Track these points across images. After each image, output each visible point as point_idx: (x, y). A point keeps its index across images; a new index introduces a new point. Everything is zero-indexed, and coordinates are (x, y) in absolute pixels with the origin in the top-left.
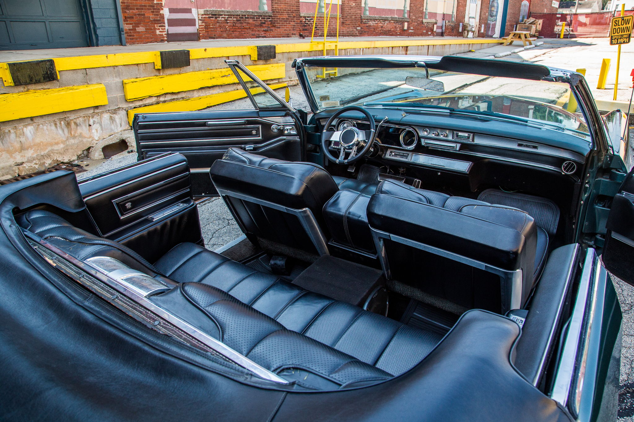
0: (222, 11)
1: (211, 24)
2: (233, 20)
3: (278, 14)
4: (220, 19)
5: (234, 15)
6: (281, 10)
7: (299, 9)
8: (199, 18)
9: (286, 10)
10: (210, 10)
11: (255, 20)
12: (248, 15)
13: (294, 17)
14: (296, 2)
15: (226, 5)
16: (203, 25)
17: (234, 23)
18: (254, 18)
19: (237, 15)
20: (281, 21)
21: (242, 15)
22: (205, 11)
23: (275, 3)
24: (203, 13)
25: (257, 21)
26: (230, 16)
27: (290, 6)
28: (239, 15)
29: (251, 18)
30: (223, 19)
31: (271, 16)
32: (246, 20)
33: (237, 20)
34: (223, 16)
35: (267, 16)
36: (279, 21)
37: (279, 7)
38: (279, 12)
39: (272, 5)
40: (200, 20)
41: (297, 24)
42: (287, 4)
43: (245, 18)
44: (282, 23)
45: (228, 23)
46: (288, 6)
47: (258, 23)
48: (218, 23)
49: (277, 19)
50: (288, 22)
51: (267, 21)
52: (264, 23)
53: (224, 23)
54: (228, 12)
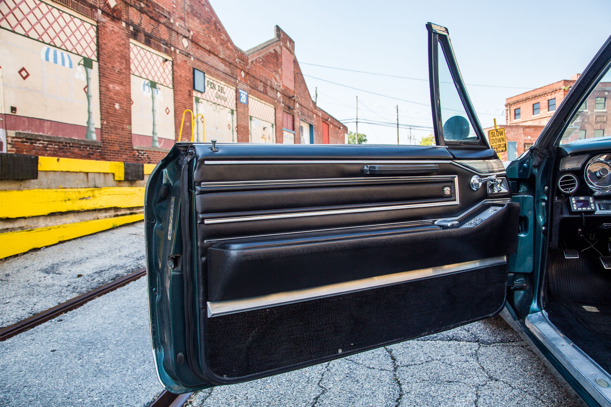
0: (41, 136)
1: (25, 150)
2: (55, 148)
3: (109, 145)
4: (38, 145)
5: (55, 142)
6: (111, 141)
7: (131, 141)
8: (7, 140)
9: (117, 141)
10: (25, 133)
11: (81, 150)
12: (73, 143)
13: (126, 149)
14: (128, 134)
15: (46, 130)
16: (13, 151)
17: (55, 151)
18: (80, 147)
19: (60, 142)
20: (112, 153)
21: (66, 143)
22: (16, 133)
23: (106, 133)
24: (14, 135)
25: (84, 150)
26: (51, 142)
27: (122, 137)
28: (62, 143)
29: (76, 147)
30: (41, 145)
31: (100, 147)
32: (70, 149)
33: (60, 149)
34: (41, 142)
35: (95, 146)
36: (110, 153)
37: (109, 137)
38: (110, 143)
39: (102, 135)
40: (10, 144)
41: (130, 157)
42: (119, 134)
43: (70, 146)
44: (113, 156)
45: (47, 150)
46: (119, 137)
47: (85, 153)
48: (34, 149)
49: (107, 150)
50: (119, 155)
51: (96, 152)
52: (93, 154)
53: (42, 150)
54: (48, 137)
